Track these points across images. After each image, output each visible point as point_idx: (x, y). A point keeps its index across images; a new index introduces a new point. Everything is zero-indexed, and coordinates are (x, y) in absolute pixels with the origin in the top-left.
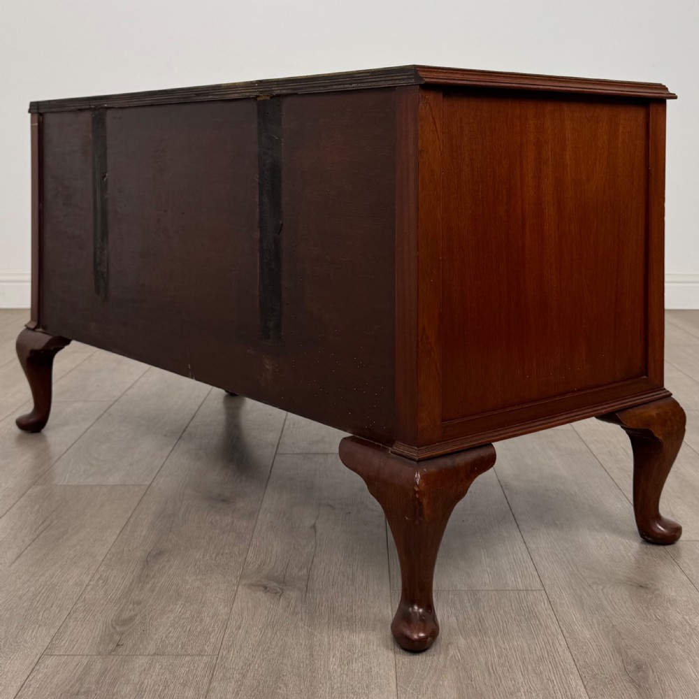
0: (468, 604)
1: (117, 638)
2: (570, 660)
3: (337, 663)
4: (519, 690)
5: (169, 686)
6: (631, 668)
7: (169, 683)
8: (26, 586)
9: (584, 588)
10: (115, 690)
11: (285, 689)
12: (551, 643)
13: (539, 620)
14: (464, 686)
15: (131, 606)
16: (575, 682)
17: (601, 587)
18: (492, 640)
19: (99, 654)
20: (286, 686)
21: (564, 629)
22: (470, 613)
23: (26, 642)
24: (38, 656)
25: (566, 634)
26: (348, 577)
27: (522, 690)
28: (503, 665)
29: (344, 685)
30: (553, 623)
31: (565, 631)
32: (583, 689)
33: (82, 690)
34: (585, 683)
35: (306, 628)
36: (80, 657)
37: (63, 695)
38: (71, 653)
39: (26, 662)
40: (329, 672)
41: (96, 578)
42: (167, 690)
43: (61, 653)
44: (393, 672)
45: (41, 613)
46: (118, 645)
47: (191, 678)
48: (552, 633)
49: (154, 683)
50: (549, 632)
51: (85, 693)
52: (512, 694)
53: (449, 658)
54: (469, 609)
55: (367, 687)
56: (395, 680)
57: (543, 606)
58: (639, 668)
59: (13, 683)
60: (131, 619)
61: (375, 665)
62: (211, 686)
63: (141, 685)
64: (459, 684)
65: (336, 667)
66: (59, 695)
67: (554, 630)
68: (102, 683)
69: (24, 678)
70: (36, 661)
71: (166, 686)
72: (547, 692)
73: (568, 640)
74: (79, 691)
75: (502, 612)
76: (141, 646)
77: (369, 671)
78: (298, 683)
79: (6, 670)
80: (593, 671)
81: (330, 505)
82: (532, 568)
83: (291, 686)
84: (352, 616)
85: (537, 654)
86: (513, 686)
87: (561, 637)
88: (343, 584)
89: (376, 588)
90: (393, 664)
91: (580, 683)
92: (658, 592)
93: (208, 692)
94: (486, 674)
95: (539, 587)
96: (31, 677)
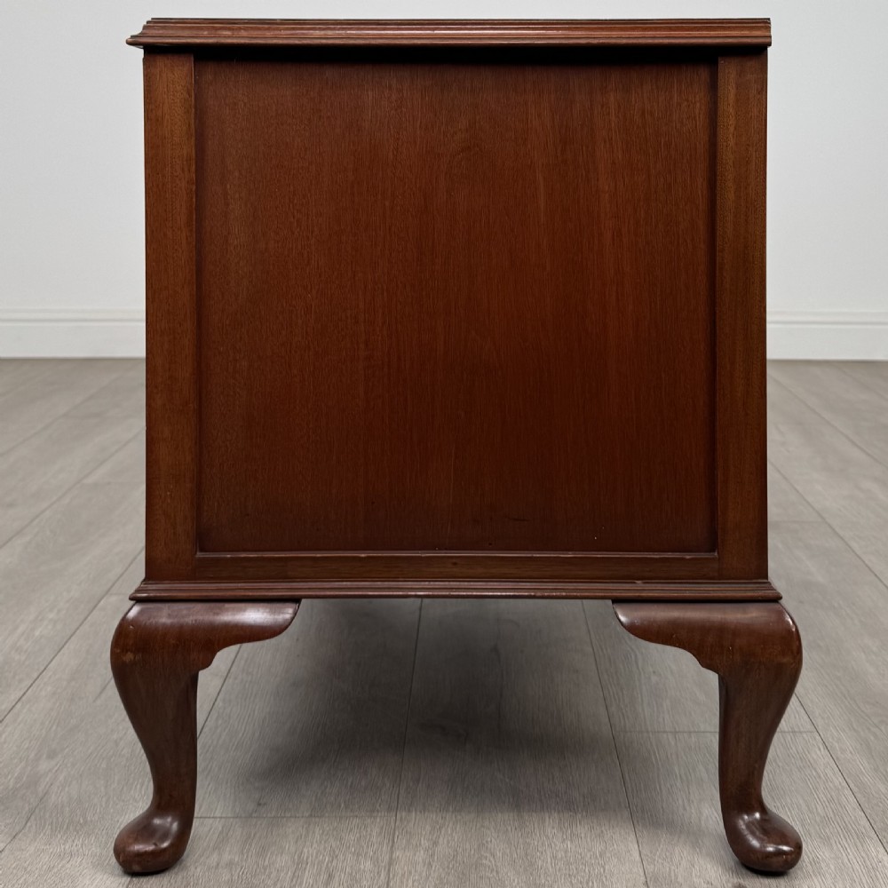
1: (257, 795)
2: (864, 821)
3: (556, 826)
5: (337, 857)
7: (337, 852)
8: (121, 728)
9: (869, 729)
10: (267, 863)
11: (492, 859)
12: (835, 799)
13: (816, 771)
19: (237, 816)
20: (493, 855)
21: (849, 781)
25: (855, 789)
29: (569, 854)
30: (834, 774)
31: (852, 785)
33: (223, 862)
35: (507, 780)
36: (211, 820)
41: (214, 717)
42: (335, 861)
44: (633, 837)
46: (259, 804)
47: (365, 847)
48: (835, 787)
49: (317, 854)
50: (831, 785)
51: (227, 866)
53: (703, 818)
55: (601, 856)
56: (636, 847)
57: (818, 752)
60: (271, 770)
61: (607, 827)
62: (394, 856)
63: (299, 857)
65: (555, 830)
67: (837, 783)
68: (248, 853)
71: (333, 857)
72: (839, 861)
73: (858, 795)
74: (218, 865)
76: (291, 806)
77: (600, 836)
78: (508, 851)
81: (512, 621)
83: (499, 854)
85: (818, 814)
87: (847, 792)
93: (390, 864)
95: (809, 727)
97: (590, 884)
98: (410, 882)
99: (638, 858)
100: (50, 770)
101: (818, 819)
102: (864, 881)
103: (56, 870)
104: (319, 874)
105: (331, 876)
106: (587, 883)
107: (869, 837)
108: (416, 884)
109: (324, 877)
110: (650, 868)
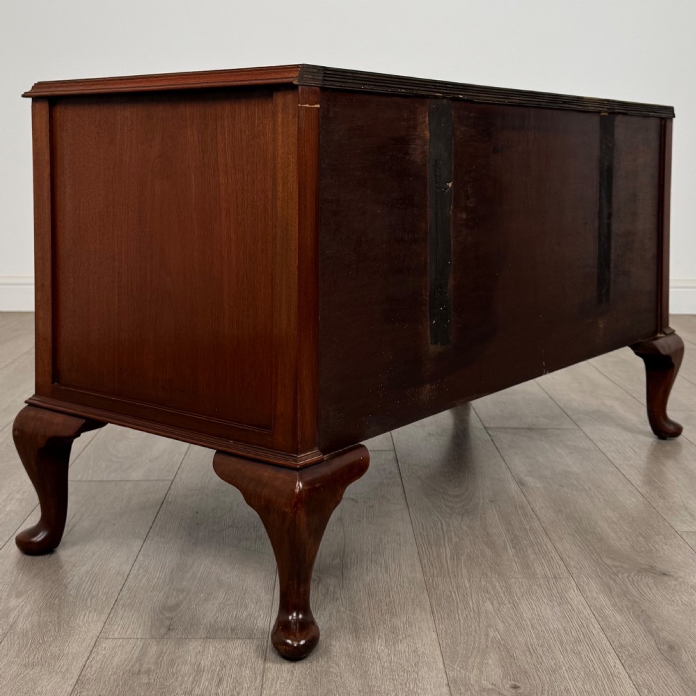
0: (500, 591)
1: (167, 623)
2: (605, 641)
3: (384, 644)
4: (561, 668)
5: (225, 666)
6: (665, 648)
7: (225, 664)
9: (610, 576)
10: (175, 670)
11: (337, 668)
12: (585, 625)
13: (571, 605)
14: (508, 665)
15: (175, 593)
16: (613, 660)
17: (626, 575)
18: (529, 623)
19: (153, 638)
20: (338, 665)
21: (595, 613)
22: (504, 598)
23: (79, 627)
24: (94, 639)
25: (600, 619)
26: (381, 566)
27: (564, 668)
28: (542, 646)
29: (392, 664)
30: (585, 608)
31: (597, 615)
32: (621, 667)
33: (143, 670)
34: (623, 661)
35: (348, 612)
36: (134, 640)
37: (125, 675)
38: (126, 637)
39: (84, 645)
40: (377, 652)
41: (137, 568)
42: (224, 669)
43: (116, 636)
44: (439, 652)
45: (89, 600)
46: (169, 629)
47: (245, 659)
48: (585, 617)
49: (211, 663)
50: (582, 616)
51: (146, 672)
52: (555, 672)
53: (489, 639)
54: (502, 595)
55: (415, 665)
56: (441, 659)
57: (573, 592)
58: (671, 648)
59: (75, 664)
60: (177, 605)
61: (420, 645)
62: (266, 666)
63: (198, 666)
64: (503, 663)
65: (383, 648)
66: (121, 674)
67: (586, 614)
68: (161, 663)
69: (85, 659)
70: (93, 643)
71: (223, 666)
72: (587, 669)
73: (602, 623)
74: (139, 671)
75: (534, 598)
76: (192, 631)
77: (415, 651)
78: (349, 663)
79: (66, 652)
80: (628, 651)
81: (353, 499)
82: (558, 557)
83: (342, 665)
84: (390, 602)
85: (573, 636)
86: (555, 664)
87: (593, 620)
88: (377, 572)
89: (410, 575)
90: (437, 645)
91: (618, 661)
92: (681, 579)
93: (264, 672)
94: (527, 654)
95: (567, 575)
96: (91, 659)
97: (408, 685)
98: (278, 684)
99: (442, 667)
100: (18, 606)
101: (572, 639)
102: (605, 683)
103: (22, 676)
104: (212, 679)
105: (220, 681)
106: (406, 685)
107: (609, 653)
108: (282, 686)
109: (215, 682)
110: (451, 674)
